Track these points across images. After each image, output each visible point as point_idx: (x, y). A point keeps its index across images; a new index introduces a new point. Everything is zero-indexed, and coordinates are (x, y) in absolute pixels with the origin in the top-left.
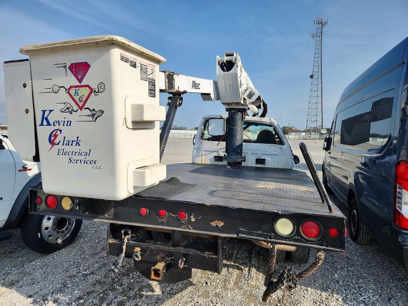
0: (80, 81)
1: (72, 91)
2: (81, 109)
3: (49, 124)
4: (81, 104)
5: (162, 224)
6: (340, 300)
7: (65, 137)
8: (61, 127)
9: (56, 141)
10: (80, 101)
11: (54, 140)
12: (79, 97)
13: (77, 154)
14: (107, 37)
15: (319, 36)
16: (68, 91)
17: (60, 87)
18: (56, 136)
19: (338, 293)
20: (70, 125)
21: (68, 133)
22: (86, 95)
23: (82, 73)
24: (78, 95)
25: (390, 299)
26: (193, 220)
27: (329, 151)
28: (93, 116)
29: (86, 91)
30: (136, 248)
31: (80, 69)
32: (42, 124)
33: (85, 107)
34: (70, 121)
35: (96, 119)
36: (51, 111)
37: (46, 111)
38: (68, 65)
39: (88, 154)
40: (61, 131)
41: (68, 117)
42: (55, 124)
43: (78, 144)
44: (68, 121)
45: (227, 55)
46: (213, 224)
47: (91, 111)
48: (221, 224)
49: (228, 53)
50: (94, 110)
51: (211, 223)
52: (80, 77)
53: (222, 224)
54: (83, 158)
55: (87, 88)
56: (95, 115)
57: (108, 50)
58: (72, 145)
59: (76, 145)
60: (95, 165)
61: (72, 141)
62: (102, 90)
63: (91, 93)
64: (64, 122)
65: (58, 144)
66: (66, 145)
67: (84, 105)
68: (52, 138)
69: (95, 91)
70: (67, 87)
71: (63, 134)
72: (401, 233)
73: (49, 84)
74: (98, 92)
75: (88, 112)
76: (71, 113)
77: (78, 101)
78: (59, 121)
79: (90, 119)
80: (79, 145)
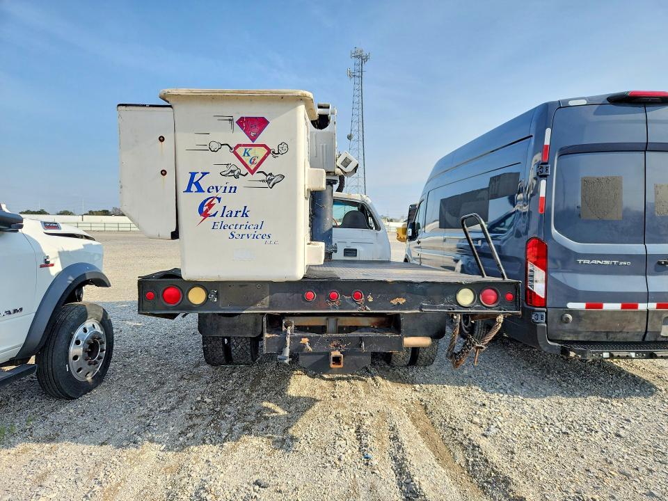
0: (253, 139)
1: (241, 151)
2: (252, 172)
3: (200, 190)
4: (252, 167)
5: (334, 308)
6: (480, 390)
7: (225, 207)
8: (220, 194)
9: (211, 212)
10: (252, 163)
11: (207, 211)
12: (250, 158)
13: (243, 227)
14: (300, 92)
15: (358, 75)
16: (234, 150)
17: (222, 145)
18: (210, 206)
19: (475, 385)
20: (234, 192)
21: (231, 202)
22: (261, 157)
23: (256, 130)
24: (249, 155)
25: (522, 384)
26: (371, 300)
27: (417, 240)
28: (268, 181)
29: (261, 152)
30: (303, 339)
31: (254, 125)
32: (189, 190)
33: (258, 170)
34: (236, 187)
35: (273, 186)
36: (204, 174)
37: (196, 173)
38: (236, 118)
39: (259, 227)
40: (219, 199)
41: (232, 181)
42: (210, 190)
43: (245, 214)
44: (231, 188)
45: (320, 107)
46: (394, 302)
47: (267, 176)
48: (402, 301)
49: (322, 103)
50: (271, 174)
51: (392, 302)
52: (252, 134)
53: (404, 301)
54: (251, 232)
55: (263, 148)
56: (272, 179)
57: (296, 107)
58: (236, 216)
59: (243, 216)
60: (269, 240)
61: (237, 212)
62: (283, 152)
63: (268, 154)
64: (226, 188)
65: (214, 215)
66: (227, 216)
67: (256, 168)
68: (205, 208)
69: (274, 152)
70: (233, 146)
71: (223, 203)
72: (534, 311)
73: (204, 140)
74: (279, 153)
75: (263, 177)
76: (237, 177)
77: (248, 163)
78: (217, 187)
79: (266, 184)
80: (247, 216)
